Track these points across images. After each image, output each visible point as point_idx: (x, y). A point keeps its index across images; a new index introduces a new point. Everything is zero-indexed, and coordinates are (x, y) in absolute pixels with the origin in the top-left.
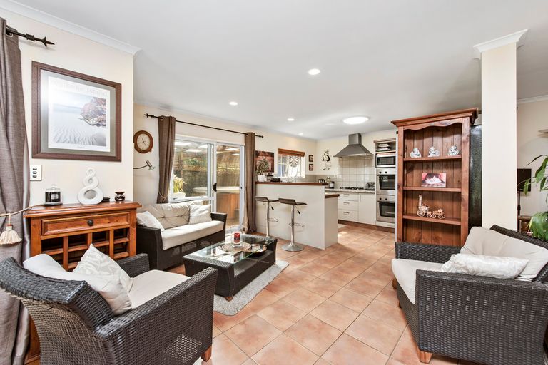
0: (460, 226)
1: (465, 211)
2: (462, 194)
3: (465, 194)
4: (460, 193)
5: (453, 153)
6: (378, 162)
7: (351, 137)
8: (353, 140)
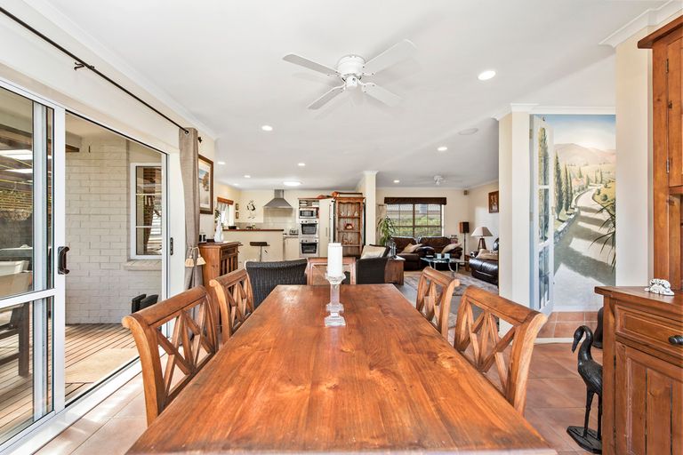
5: (356, 215)
6: (301, 214)
7: (277, 192)
8: (279, 194)
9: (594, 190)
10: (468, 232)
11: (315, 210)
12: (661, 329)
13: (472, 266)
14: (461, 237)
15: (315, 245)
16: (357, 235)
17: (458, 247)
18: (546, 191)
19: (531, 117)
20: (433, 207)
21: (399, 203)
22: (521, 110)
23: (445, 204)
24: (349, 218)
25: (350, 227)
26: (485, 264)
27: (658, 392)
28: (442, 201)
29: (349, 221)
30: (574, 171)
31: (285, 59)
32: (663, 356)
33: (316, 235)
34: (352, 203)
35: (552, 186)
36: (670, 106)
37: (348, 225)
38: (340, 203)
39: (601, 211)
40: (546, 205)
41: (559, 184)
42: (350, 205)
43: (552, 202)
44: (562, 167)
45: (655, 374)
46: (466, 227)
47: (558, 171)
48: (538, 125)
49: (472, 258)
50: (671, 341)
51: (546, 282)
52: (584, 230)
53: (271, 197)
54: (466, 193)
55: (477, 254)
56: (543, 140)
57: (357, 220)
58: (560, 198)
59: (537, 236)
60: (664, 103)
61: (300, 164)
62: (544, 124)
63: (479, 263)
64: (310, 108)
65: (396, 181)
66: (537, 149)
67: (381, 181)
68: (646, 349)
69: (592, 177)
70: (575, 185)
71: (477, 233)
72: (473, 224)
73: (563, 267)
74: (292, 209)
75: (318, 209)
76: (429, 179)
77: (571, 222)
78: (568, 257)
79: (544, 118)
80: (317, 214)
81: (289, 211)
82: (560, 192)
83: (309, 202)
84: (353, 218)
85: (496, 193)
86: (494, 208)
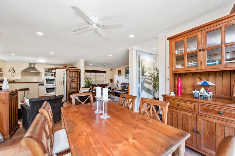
5: (76, 76)
6: (46, 75)
7: (30, 64)
8: (31, 65)
9: (148, 71)
10: (112, 82)
11: (54, 73)
12: (175, 103)
13: (115, 93)
14: (110, 84)
15: (54, 89)
16: (77, 84)
17: (110, 87)
18: (140, 71)
19: (137, 50)
20: (102, 74)
21: (91, 72)
22: (135, 48)
23: (105, 73)
24: (73, 77)
25: (74, 81)
26: (119, 92)
27: (175, 116)
28: (104, 72)
29: (73, 78)
30: (145, 66)
31: (72, 7)
32: (176, 109)
33: (55, 84)
34: (75, 71)
35: (141, 70)
36: (172, 54)
37: (73, 80)
38: (69, 71)
39: (149, 77)
40: (140, 74)
41: (142, 69)
42: (73, 72)
43: (141, 74)
44: (143, 65)
45: (174, 113)
46: (112, 81)
47: (142, 66)
48: (138, 53)
49: (115, 90)
50: (178, 105)
51: (140, 95)
52: (146, 81)
53: (27, 66)
54: (111, 70)
55: (116, 89)
56: (139, 57)
57: (77, 78)
58: (142, 73)
59: (138, 83)
60: (171, 53)
61: (51, 53)
62: (139, 53)
63: (117, 91)
64: (72, 31)
65: (90, 64)
66: (138, 59)
67: (86, 64)
68: (173, 108)
69: (148, 68)
70: (145, 70)
71: (115, 82)
72: (114, 80)
73: (143, 91)
74: (40, 73)
75: (55, 73)
76: (102, 65)
77: (144, 79)
78: (144, 88)
79: (139, 51)
80: (55, 75)
81: (38, 74)
82: (142, 71)
83: (50, 70)
84: (75, 77)
85: (120, 71)
86: (120, 75)
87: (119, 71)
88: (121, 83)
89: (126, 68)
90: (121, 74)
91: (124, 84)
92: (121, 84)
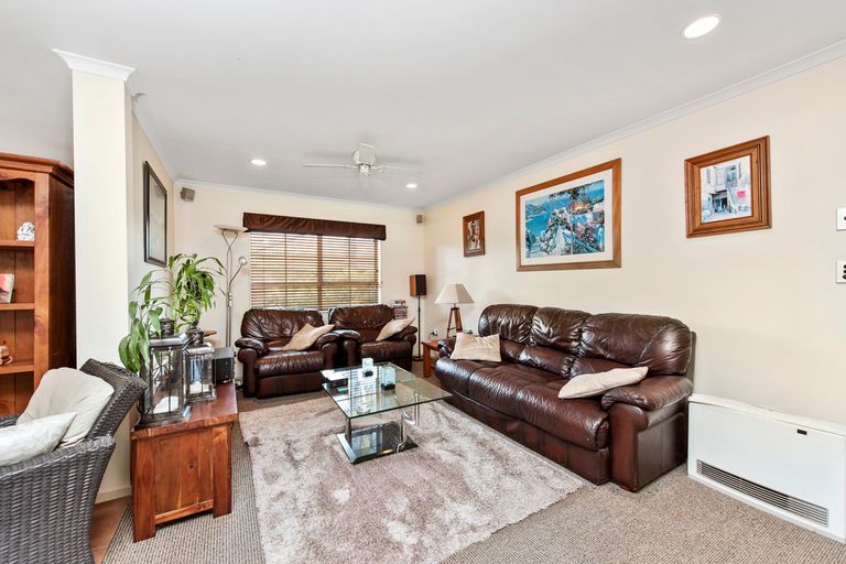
0: (32, 372)
1: (42, 343)
2: (36, 313)
3: (42, 311)
4: (33, 311)
10: (424, 293)
13: (446, 378)
14: (412, 304)
17: (407, 327)
20: (361, 244)
21: (286, 231)
23: (383, 238)
28: (377, 232)
46: (420, 286)
49: (444, 357)
54: (420, 219)
55: (451, 343)
63: (464, 373)
71: (443, 297)
72: (434, 279)
85: (479, 217)
86: (473, 246)
87: (467, 219)
88: (481, 303)
89: (519, 194)
90: (482, 238)
91: (510, 309)
92: (487, 312)
